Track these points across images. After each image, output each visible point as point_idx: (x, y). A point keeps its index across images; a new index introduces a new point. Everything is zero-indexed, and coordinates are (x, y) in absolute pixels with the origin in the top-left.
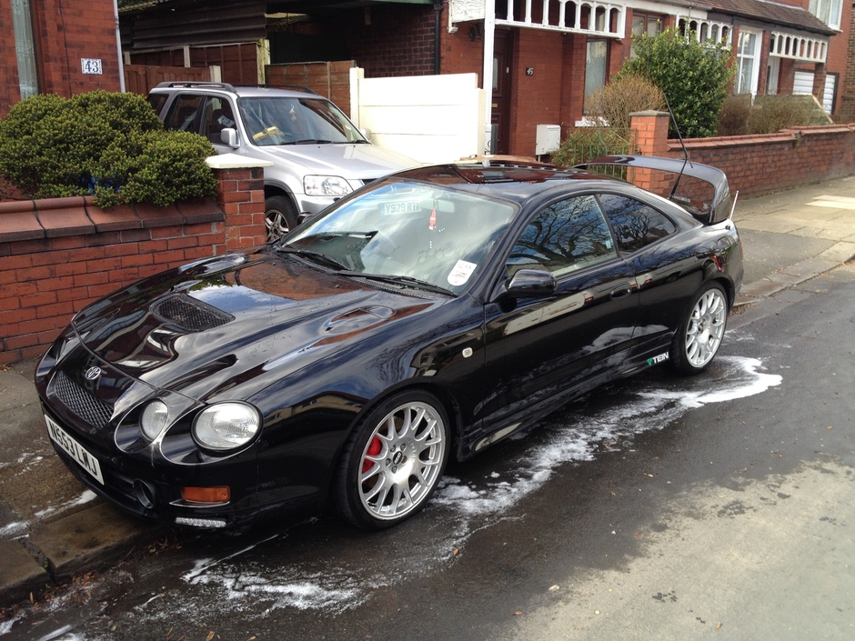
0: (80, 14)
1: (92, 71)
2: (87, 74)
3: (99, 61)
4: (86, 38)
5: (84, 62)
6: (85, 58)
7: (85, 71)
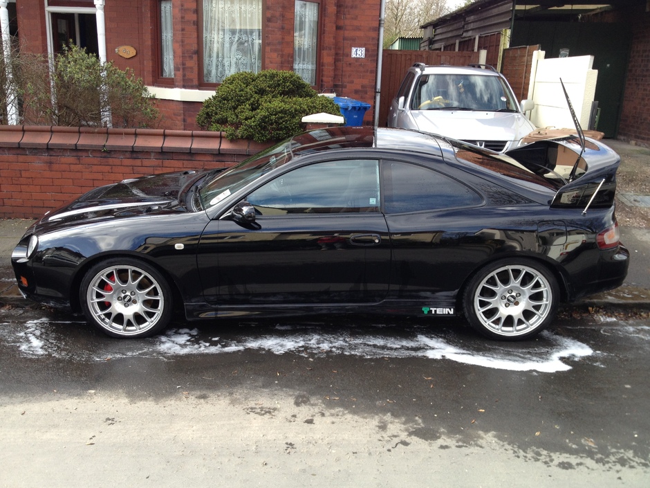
0: (356, 18)
1: (358, 56)
2: (354, 58)
3: (363, 49)
4: (358, 34)
5: (354, 50)
6: (355, 47)
7: (354, 55)
